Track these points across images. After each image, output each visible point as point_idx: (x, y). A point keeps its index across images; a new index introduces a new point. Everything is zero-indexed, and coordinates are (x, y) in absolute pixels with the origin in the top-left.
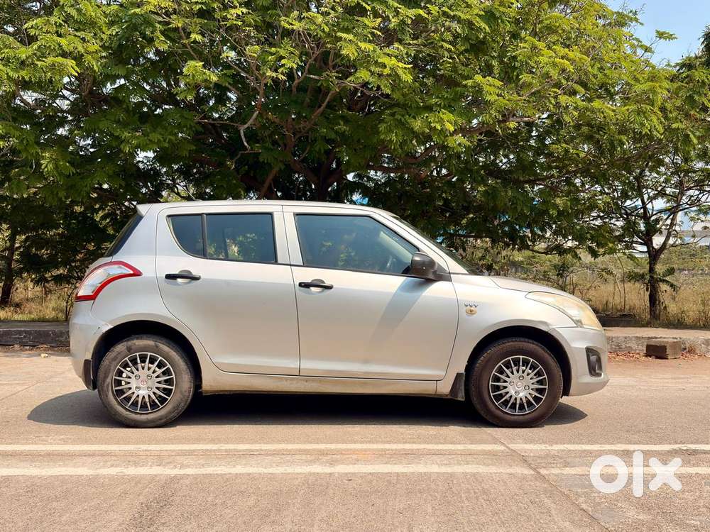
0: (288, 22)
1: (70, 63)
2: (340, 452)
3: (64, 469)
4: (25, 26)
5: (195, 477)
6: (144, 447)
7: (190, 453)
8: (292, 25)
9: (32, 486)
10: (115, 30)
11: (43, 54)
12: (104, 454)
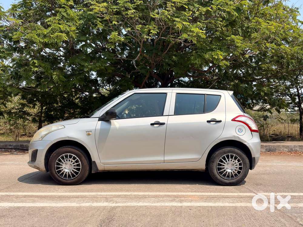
0: (153, 15)
1: (64, 35)
2: (183, 196)
3: (67, 203)
4: (46, 21)
5: (123, 207)
6: (99, 193)
7: (119, 196)
8: (155, 16)
9: (53, 211)
10: (82, 22)
11: (53, 32)
12: (82, 197)
